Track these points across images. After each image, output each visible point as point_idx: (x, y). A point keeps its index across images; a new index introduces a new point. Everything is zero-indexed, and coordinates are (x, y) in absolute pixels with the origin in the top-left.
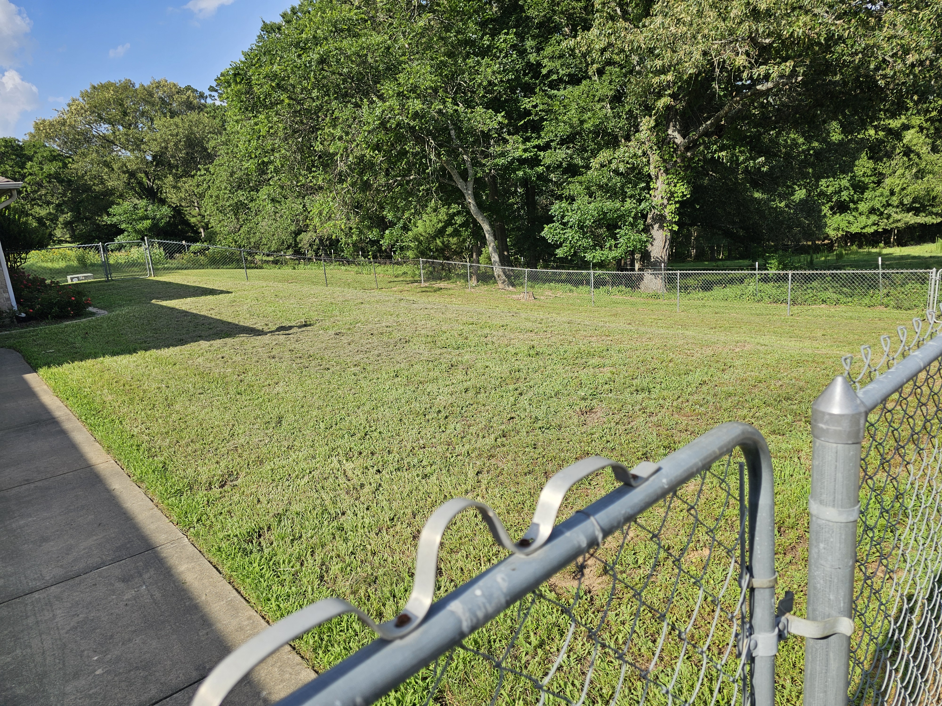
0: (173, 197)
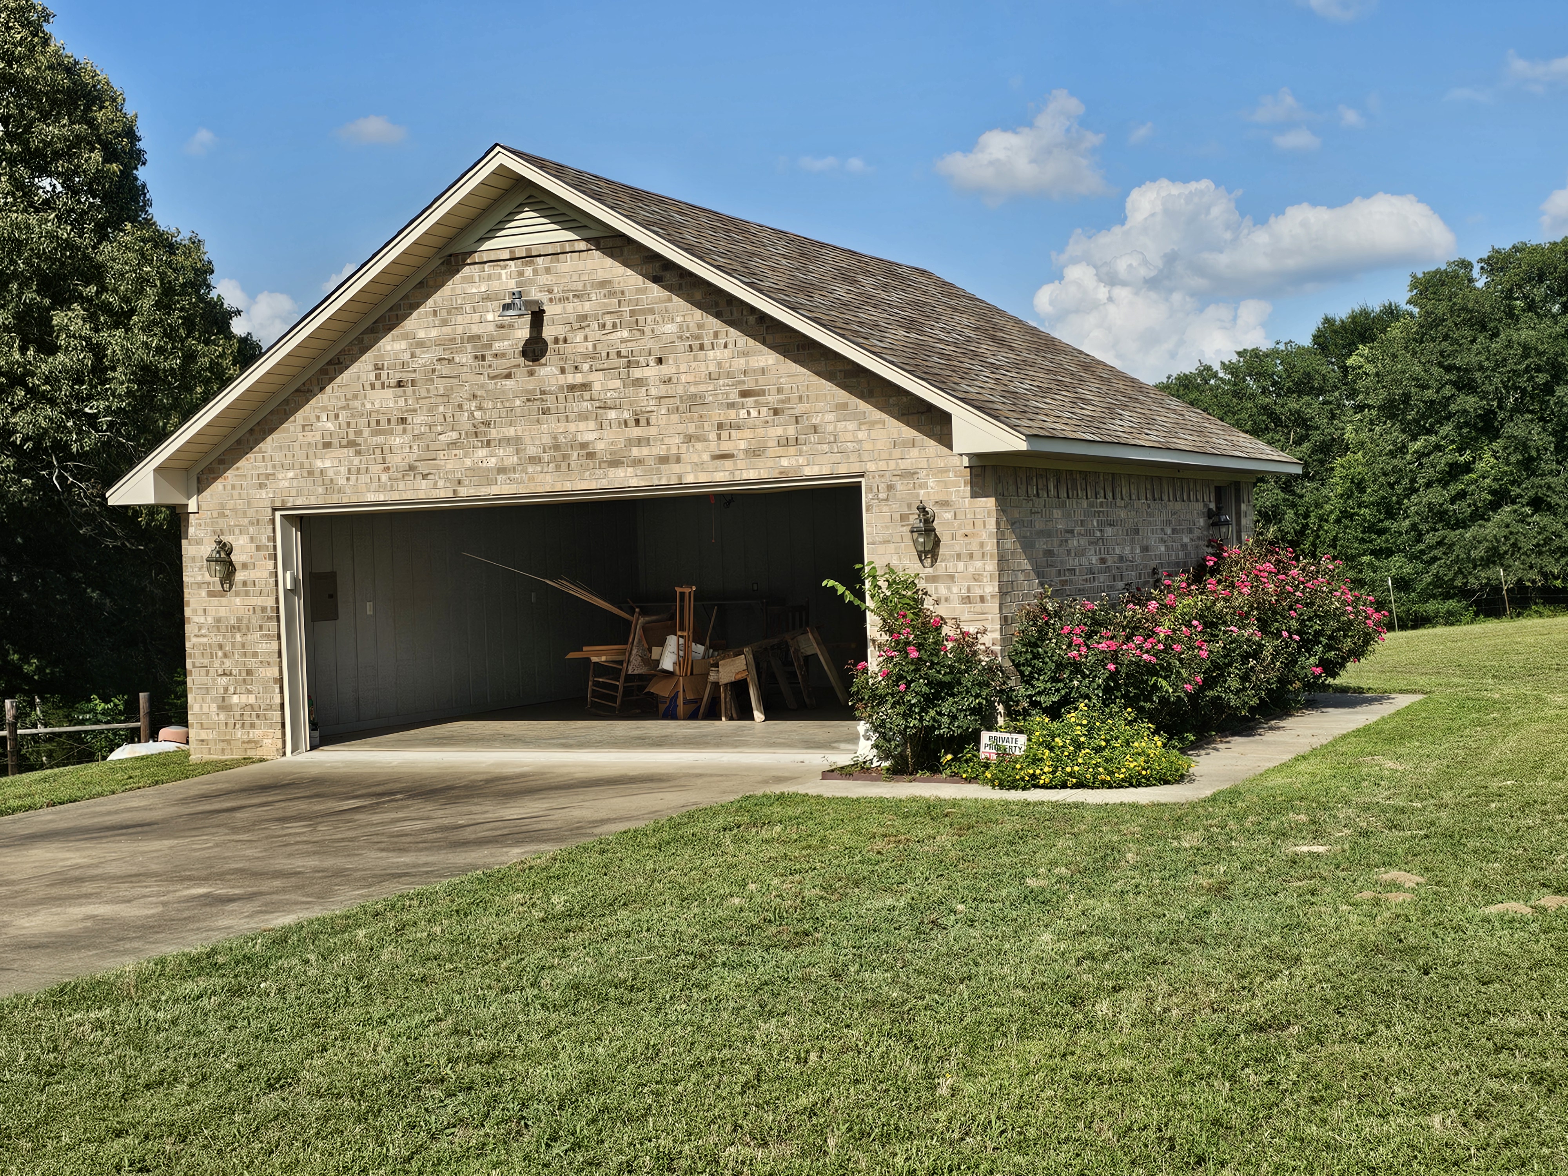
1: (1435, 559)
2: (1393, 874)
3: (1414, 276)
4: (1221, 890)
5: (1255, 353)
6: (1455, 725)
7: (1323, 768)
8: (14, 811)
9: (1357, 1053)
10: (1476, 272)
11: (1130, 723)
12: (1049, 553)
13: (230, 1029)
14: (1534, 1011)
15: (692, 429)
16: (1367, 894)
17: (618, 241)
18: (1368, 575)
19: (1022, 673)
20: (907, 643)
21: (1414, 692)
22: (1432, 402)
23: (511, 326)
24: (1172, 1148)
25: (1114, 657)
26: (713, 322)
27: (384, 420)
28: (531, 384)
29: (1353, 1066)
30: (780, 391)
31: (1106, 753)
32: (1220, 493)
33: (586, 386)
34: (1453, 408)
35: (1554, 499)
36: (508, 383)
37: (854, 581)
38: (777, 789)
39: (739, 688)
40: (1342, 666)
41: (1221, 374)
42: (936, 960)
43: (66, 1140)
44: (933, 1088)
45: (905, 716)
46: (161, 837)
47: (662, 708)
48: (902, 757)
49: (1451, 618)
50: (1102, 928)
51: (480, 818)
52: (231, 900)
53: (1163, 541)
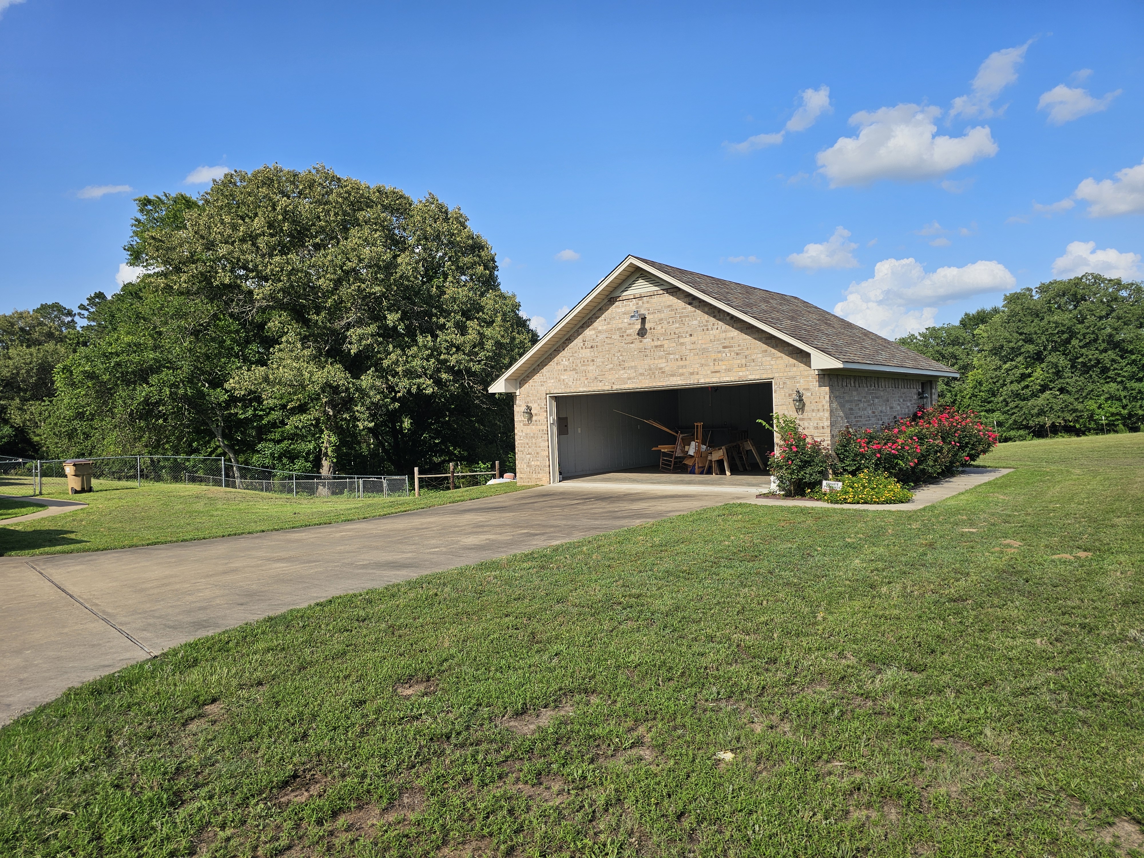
0: (17, 419)
1: (1014, 413)
2: (1008, 541)
3: (1005, 295)
4: (931, 545)
5: (934, 329)
6: (1030, 481)
7: (972, 498)
8: (458, 501)
9: (999, 612)
10: (1034, 293)
11: (886, 478)
12: (851, 409)
13: (542, 580)
14: (1079, 599)
15: (703, 362)
16: (997, 549)
17: (675, 290)
18: (984, 420)
19: (840, 458)
20: (792, 445)
21: (1010, 468)
22: (1013, 348)
23: (633, 324)
24: (920, 646)
25: (880, 452)
26: (712, 320)
27: (586, 360)
28: (641, 345)
29: (997, 618)
30: (739, 346)
31: (876, 490)
32: (923, 385)
33: (661, 346)
34: (1023, 350)
35: (1070, 388)
36: (632, 345)
37: (769, 420)
38: (739, 501)
39: (720, 462)
40: (978, 456)
41: (919, 338)
42: (811, 568)
43: (488, 617)
44: (815, 617)
45: (791, 474)
46: (509, 512)
47: (689, 469)
48: (790, 491)
49: (1022, 438)
50: (880, 558)
51: (623, 509)
52: (536, 535)
53: (899, 405)
